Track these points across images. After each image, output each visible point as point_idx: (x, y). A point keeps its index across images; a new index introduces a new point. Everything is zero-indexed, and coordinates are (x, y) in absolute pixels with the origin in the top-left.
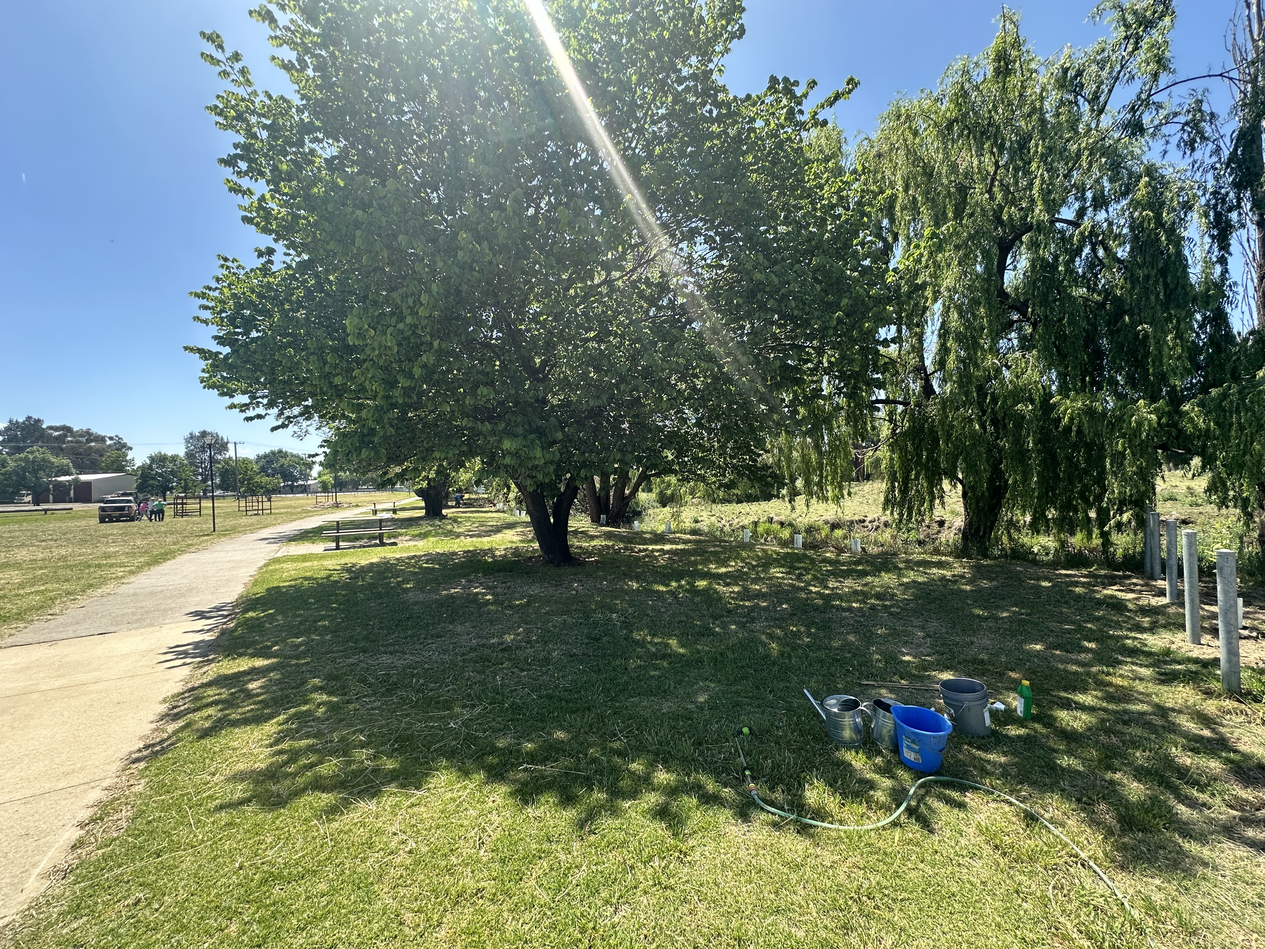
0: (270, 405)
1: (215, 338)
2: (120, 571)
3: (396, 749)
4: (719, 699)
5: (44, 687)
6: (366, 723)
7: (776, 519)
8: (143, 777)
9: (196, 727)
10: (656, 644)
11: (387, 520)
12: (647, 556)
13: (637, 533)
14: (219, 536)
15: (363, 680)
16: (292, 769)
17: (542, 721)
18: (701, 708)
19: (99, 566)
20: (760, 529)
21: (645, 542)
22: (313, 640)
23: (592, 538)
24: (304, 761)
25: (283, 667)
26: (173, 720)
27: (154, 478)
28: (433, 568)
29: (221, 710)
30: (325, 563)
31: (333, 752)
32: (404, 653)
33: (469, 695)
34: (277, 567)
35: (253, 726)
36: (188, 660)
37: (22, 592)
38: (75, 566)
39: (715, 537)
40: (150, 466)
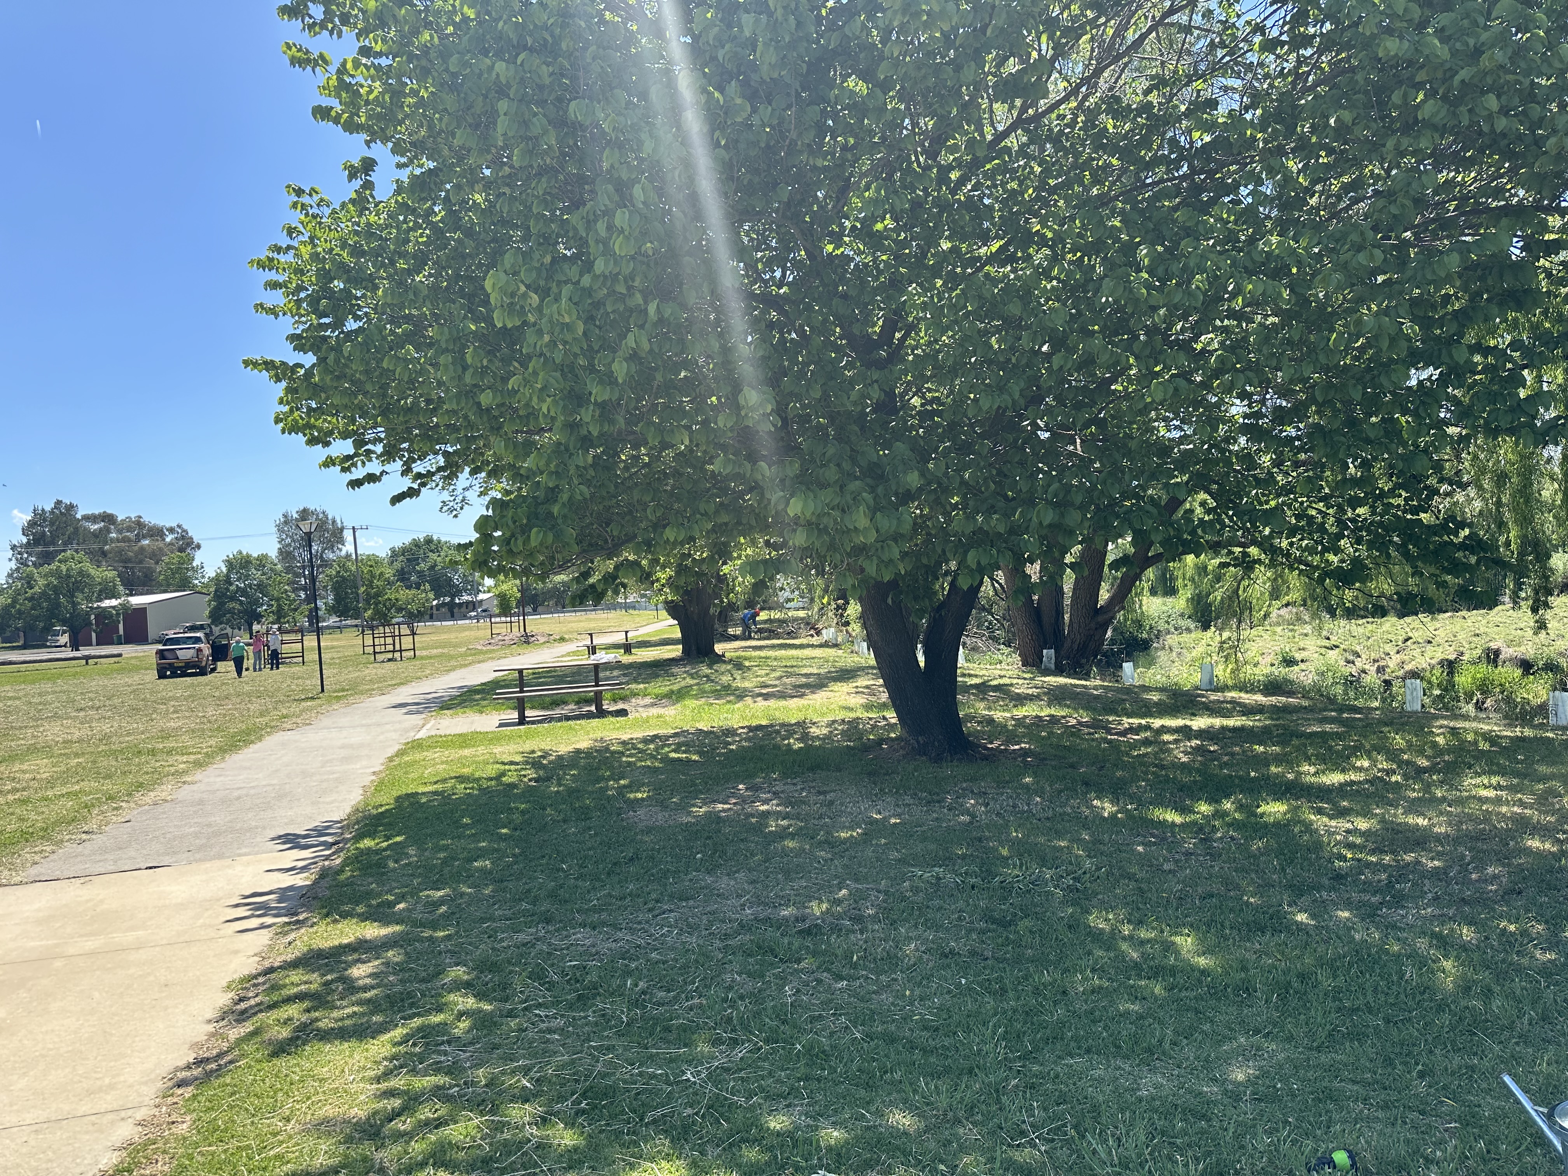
0: (389, 455)
1: (292, 338)
2: (180, 762)
3: (583, 1112)
4: (1284, 1079)
5: (71, 951)
6: (535, 1056)
7: (1507, 652)
8: (190, 1111)
9: (266, 1037)
10: (1143, 942)
11: (608, 666)
12: (1146, 742)
13: (1128, 690)
14: (329, 701)
15: (538, 975)
16: (404, 1124)
17: (868, 1086)
18: (1235, 1096)
19: (153, 752)
20: (1463, 680)
21: (1147, 710)
22: (462, 894)
23: (1020, 700)
24: (425, 1113)
25: (410, 942)
26: (238, 1021)
27: (233, 598)
28: (689, 761)
29: (308, 1011)
30: (497, 750)
31: (478, 1105)
32: (617, 927)
33: (729, 1019)
34: (418, 756)
35: (354, 1043)
36: (269, 920)
37: (50, 793)
38: (121, 751)
39: (1332, 700)
40: (228, 576)
